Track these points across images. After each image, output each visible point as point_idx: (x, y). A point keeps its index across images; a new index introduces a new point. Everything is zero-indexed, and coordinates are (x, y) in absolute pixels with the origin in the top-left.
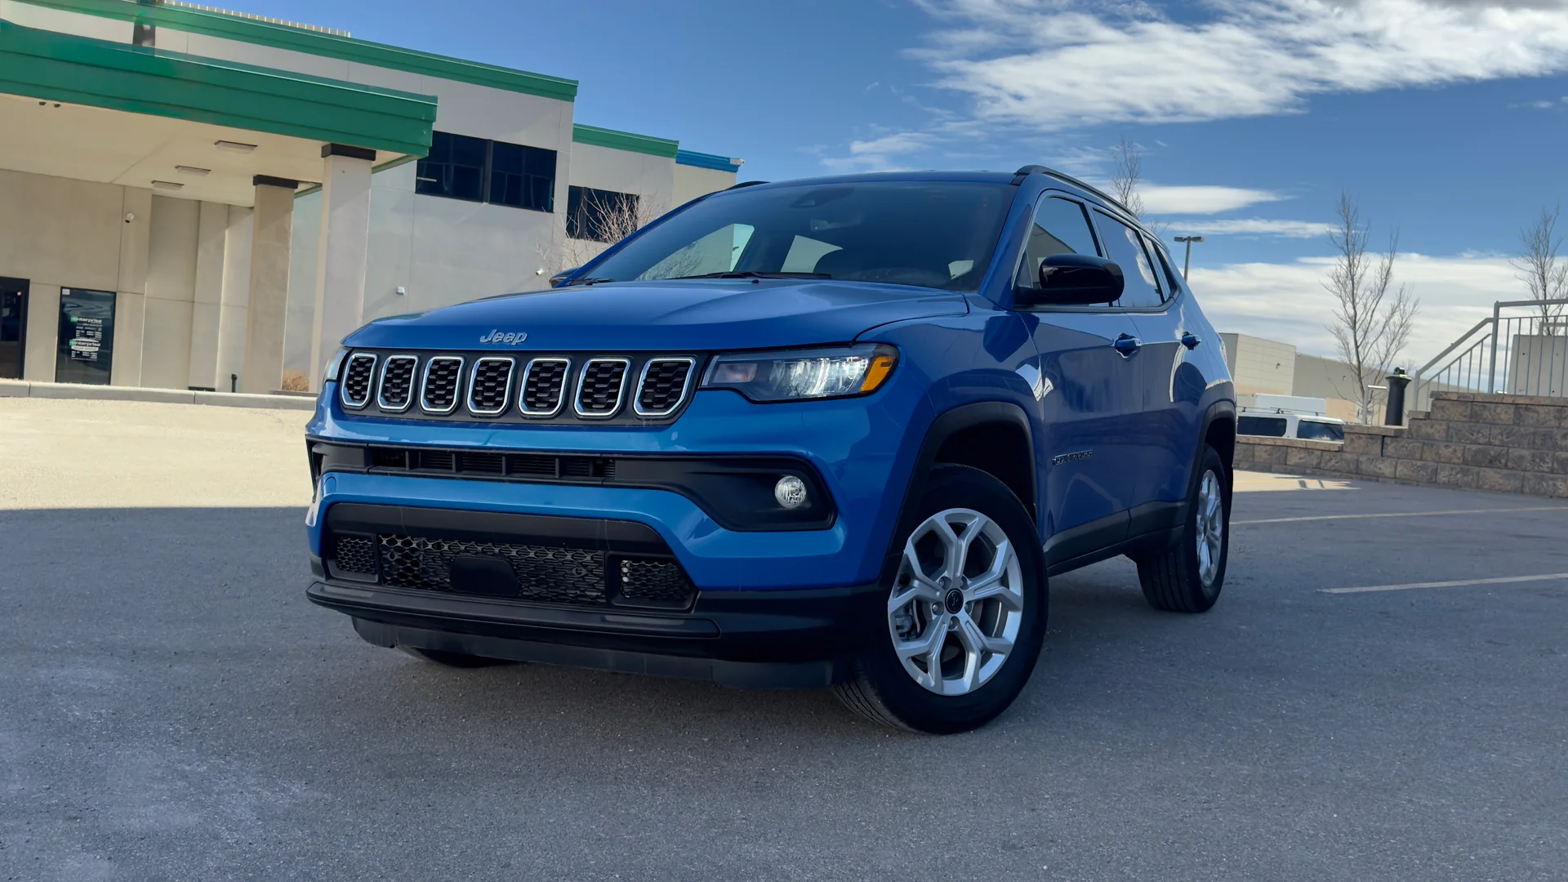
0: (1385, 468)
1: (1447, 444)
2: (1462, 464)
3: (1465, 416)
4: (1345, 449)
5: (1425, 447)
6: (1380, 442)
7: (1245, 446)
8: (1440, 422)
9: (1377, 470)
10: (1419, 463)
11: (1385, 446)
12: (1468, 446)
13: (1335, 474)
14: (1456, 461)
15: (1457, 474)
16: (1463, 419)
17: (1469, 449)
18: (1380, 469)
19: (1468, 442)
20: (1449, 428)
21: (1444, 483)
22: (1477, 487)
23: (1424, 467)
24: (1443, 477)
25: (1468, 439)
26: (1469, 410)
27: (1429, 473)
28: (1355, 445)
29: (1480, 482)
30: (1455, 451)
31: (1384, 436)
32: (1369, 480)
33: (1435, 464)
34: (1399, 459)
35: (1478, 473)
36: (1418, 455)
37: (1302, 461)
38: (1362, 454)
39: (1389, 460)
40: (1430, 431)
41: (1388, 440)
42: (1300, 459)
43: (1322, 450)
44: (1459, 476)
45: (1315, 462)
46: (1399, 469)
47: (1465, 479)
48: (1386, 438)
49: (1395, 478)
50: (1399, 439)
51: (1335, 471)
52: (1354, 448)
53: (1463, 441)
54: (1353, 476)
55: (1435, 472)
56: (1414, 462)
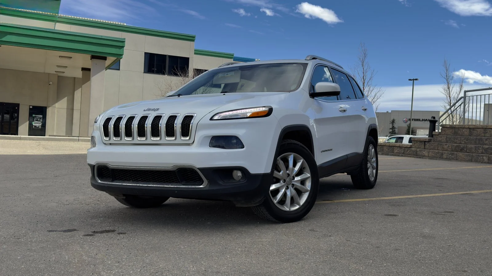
0: (425, 153)
1: (446, 144)
2: (451, 151)
3: (452, 133)
4: (413, 147)
5: (439, 145)
6: (424, 144)
7: (380, 146)
8: (444, 136)
9: (423, 154)
10: (437, 151)
11: (426, 145)
12: (453, 144)
13: (409, 156)
14: (449, 150)
15: (449, 155)
16: (451, 134)
17: (454, 145)
18: (424, 154)
19: (453, 143)
20: (447, 138)
21: (445, 158)
22: (456, 160)
23: (438, 153)
24: (445, 156)
25: (453, 142)
26: (454, 131)
27: (440, 154)
28: (416, 145)
29: (457, 158)
30: (449, 146)
31: (425, 142)
32: (420, 158)
33: (442, 151)
34: (430, 150)
35: (457, 154)
36: (436, 148)
37: (399, 151)
38: (418, 148)
39: (426, 150)
40: (440, 139)
41: (426, 143)
42: (398, 150)
43: (405, 147)
44: (450, 155)
45: (403, 152)
46: (430, 153)
47: (452, 157)
48: (426, 142)
49: (429, 157)
50: (430, 142)
51: (409, 155)
52: (415, 146)
53: (451, 142)
54: (415, 156)
55: (442, 154)
56: (435, 151)
